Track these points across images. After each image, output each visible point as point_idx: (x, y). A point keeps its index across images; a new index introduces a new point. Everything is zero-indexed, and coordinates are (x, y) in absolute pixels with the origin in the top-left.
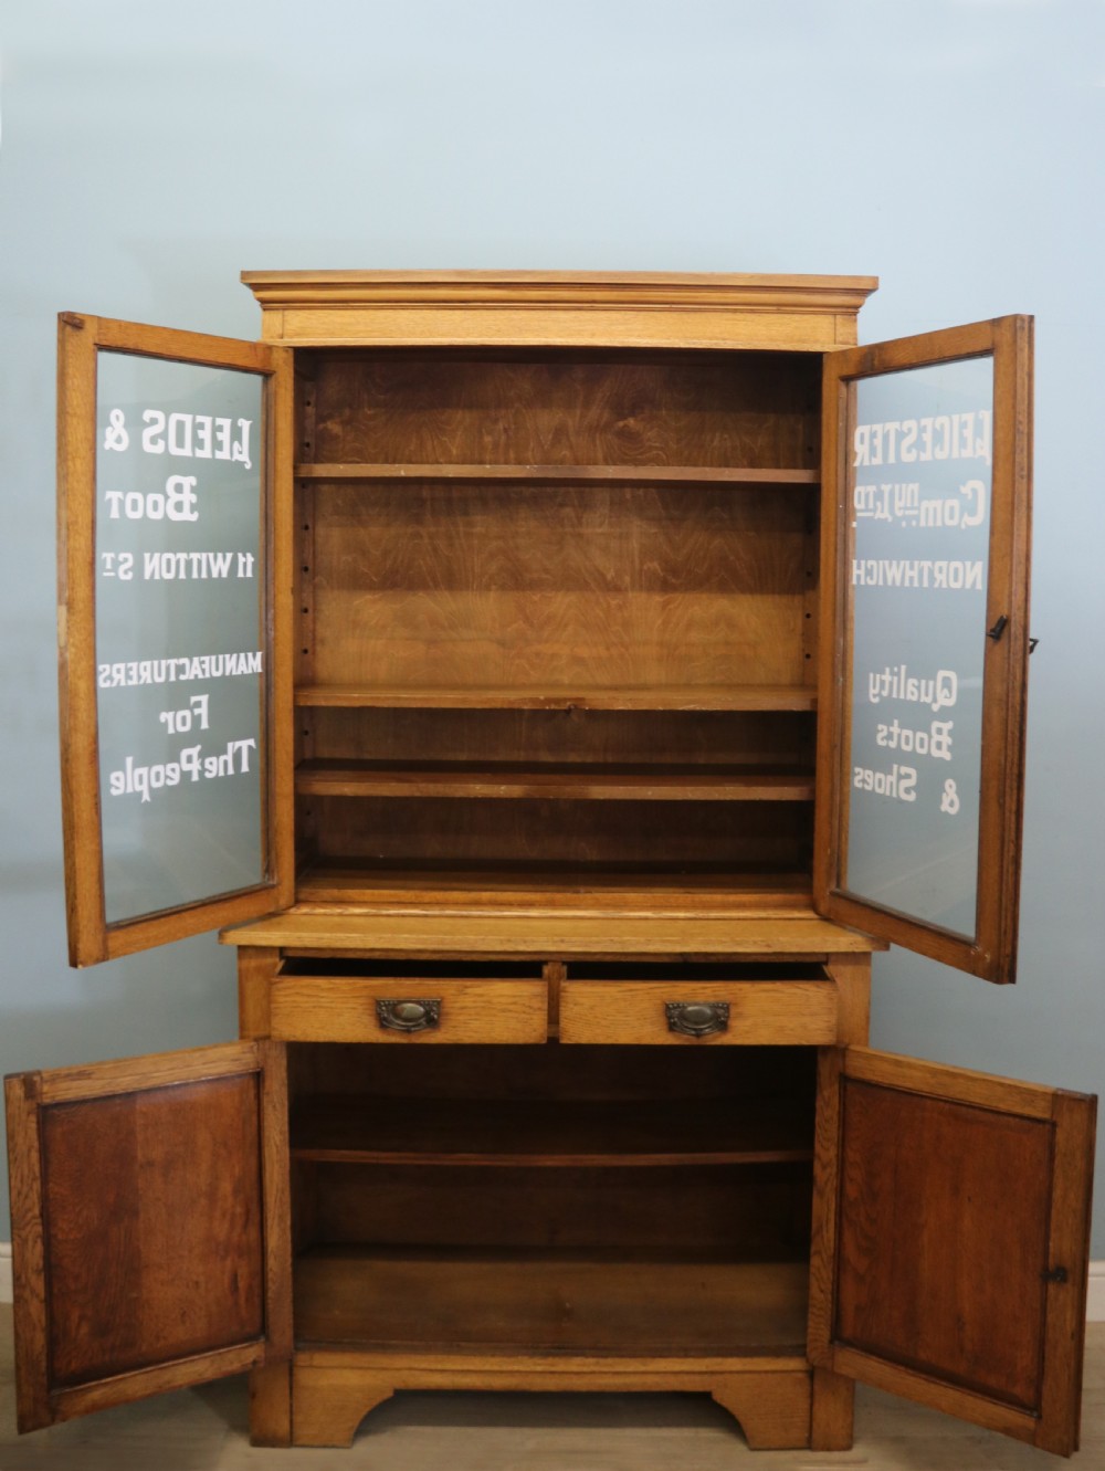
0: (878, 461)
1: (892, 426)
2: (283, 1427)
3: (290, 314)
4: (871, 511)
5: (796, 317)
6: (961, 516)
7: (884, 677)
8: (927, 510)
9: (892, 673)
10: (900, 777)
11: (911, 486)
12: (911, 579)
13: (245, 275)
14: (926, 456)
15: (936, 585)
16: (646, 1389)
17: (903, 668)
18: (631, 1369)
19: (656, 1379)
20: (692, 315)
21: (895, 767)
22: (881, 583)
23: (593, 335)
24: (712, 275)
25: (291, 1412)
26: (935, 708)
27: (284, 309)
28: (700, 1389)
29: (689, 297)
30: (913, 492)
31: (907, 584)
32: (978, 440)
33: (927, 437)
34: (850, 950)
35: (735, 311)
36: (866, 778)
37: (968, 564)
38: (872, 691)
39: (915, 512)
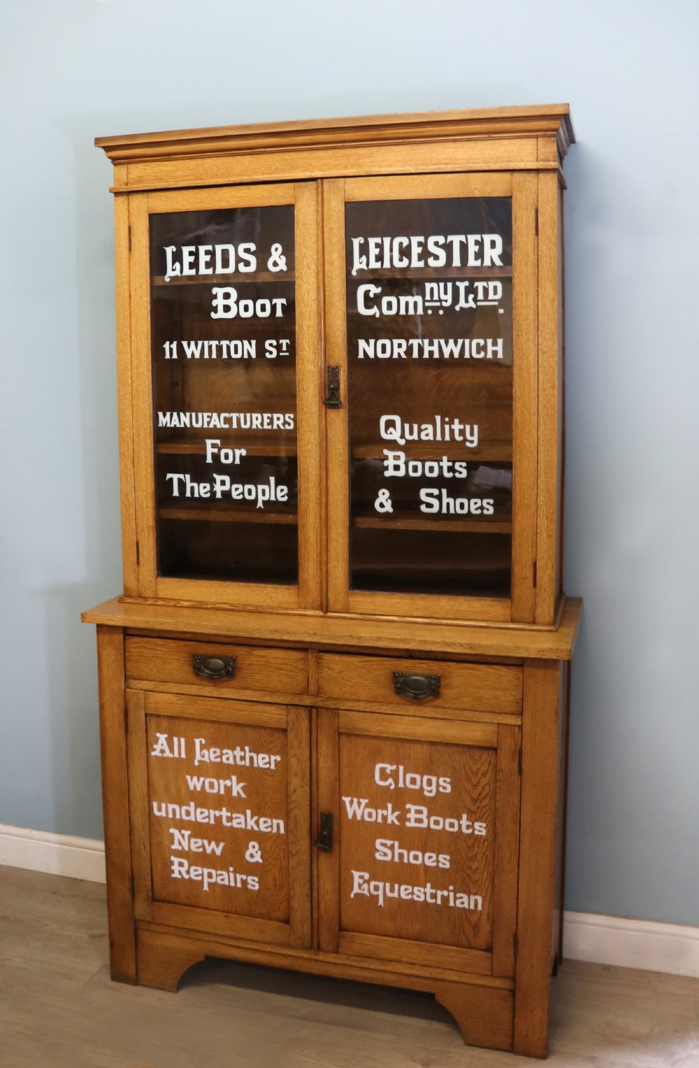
2: (131, 971)
3: (132, 167)
5: (506, 142)
13: (98, 141)
16: (385, 983)
18: (372, 967)
19: (393, 977)
20: (422, 146)
23: (346, 168)
24: (433, 114)
25: (137, 961)
27: (128, 163)
28: (427, 991)
29: (416, 132)
34: (538, 657)
35: (455, 141)
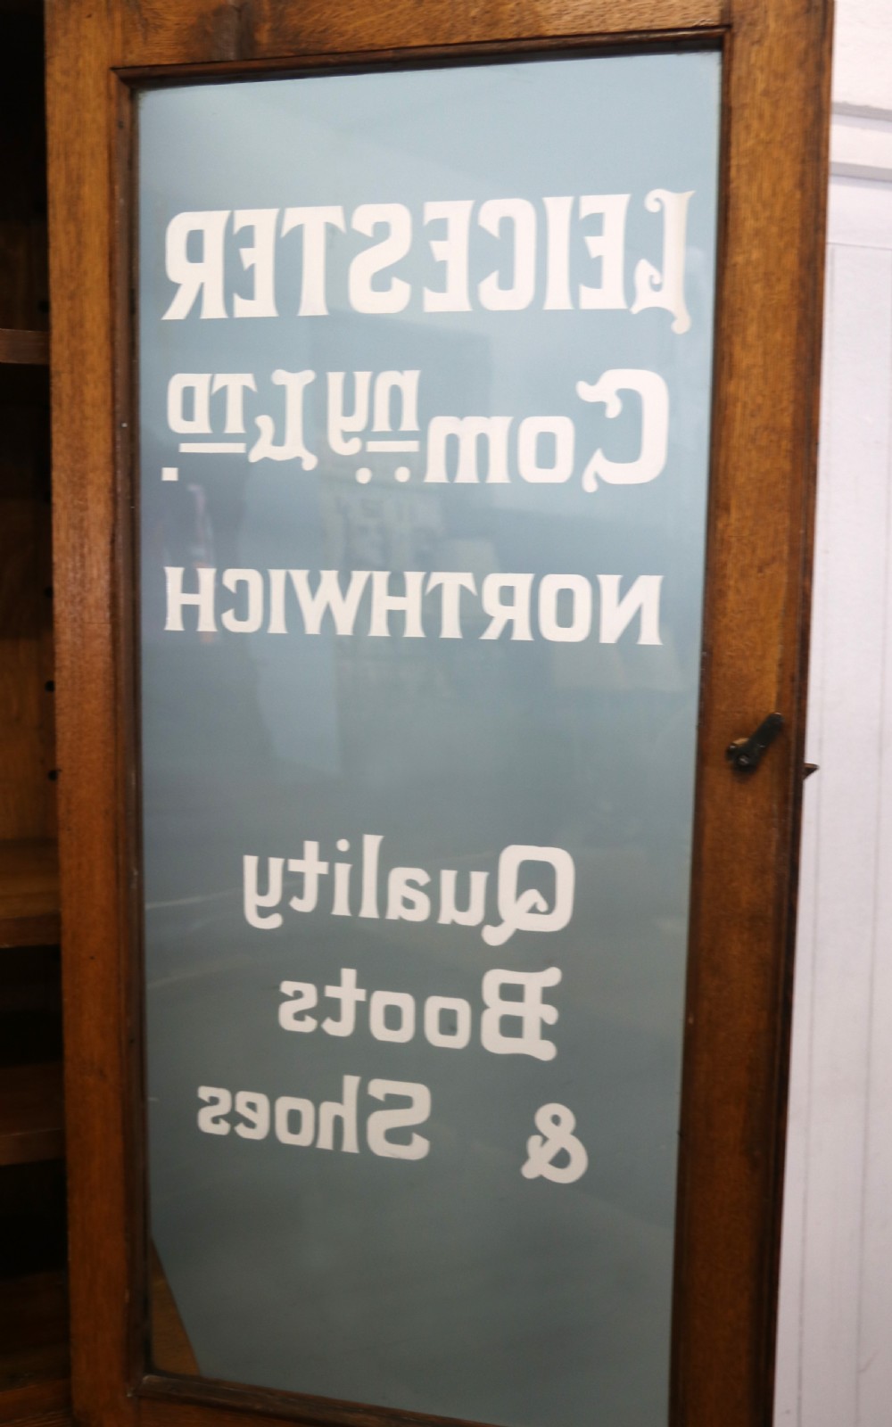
0: (260, 305)
1: (313, 221)
4: (234, 438)
6: (581, 461)
7: (295, 865)
8: (452, 443)
9: (329, 855)
10: (367, 1106)
11: (387, 379)
12: (395, 618)
14: (449, 300)
15: (492, 633)
17: (372, 843)
21: (351, 1083)
22: (278, 626)
26: (495, 937)
30: (396, 393)
31: (379, 628)
32: (644, 269)
33: (453, 252)
36: (242, 1109)
37: (610, 583)
38: (252, 900)
39: (411, 446)
